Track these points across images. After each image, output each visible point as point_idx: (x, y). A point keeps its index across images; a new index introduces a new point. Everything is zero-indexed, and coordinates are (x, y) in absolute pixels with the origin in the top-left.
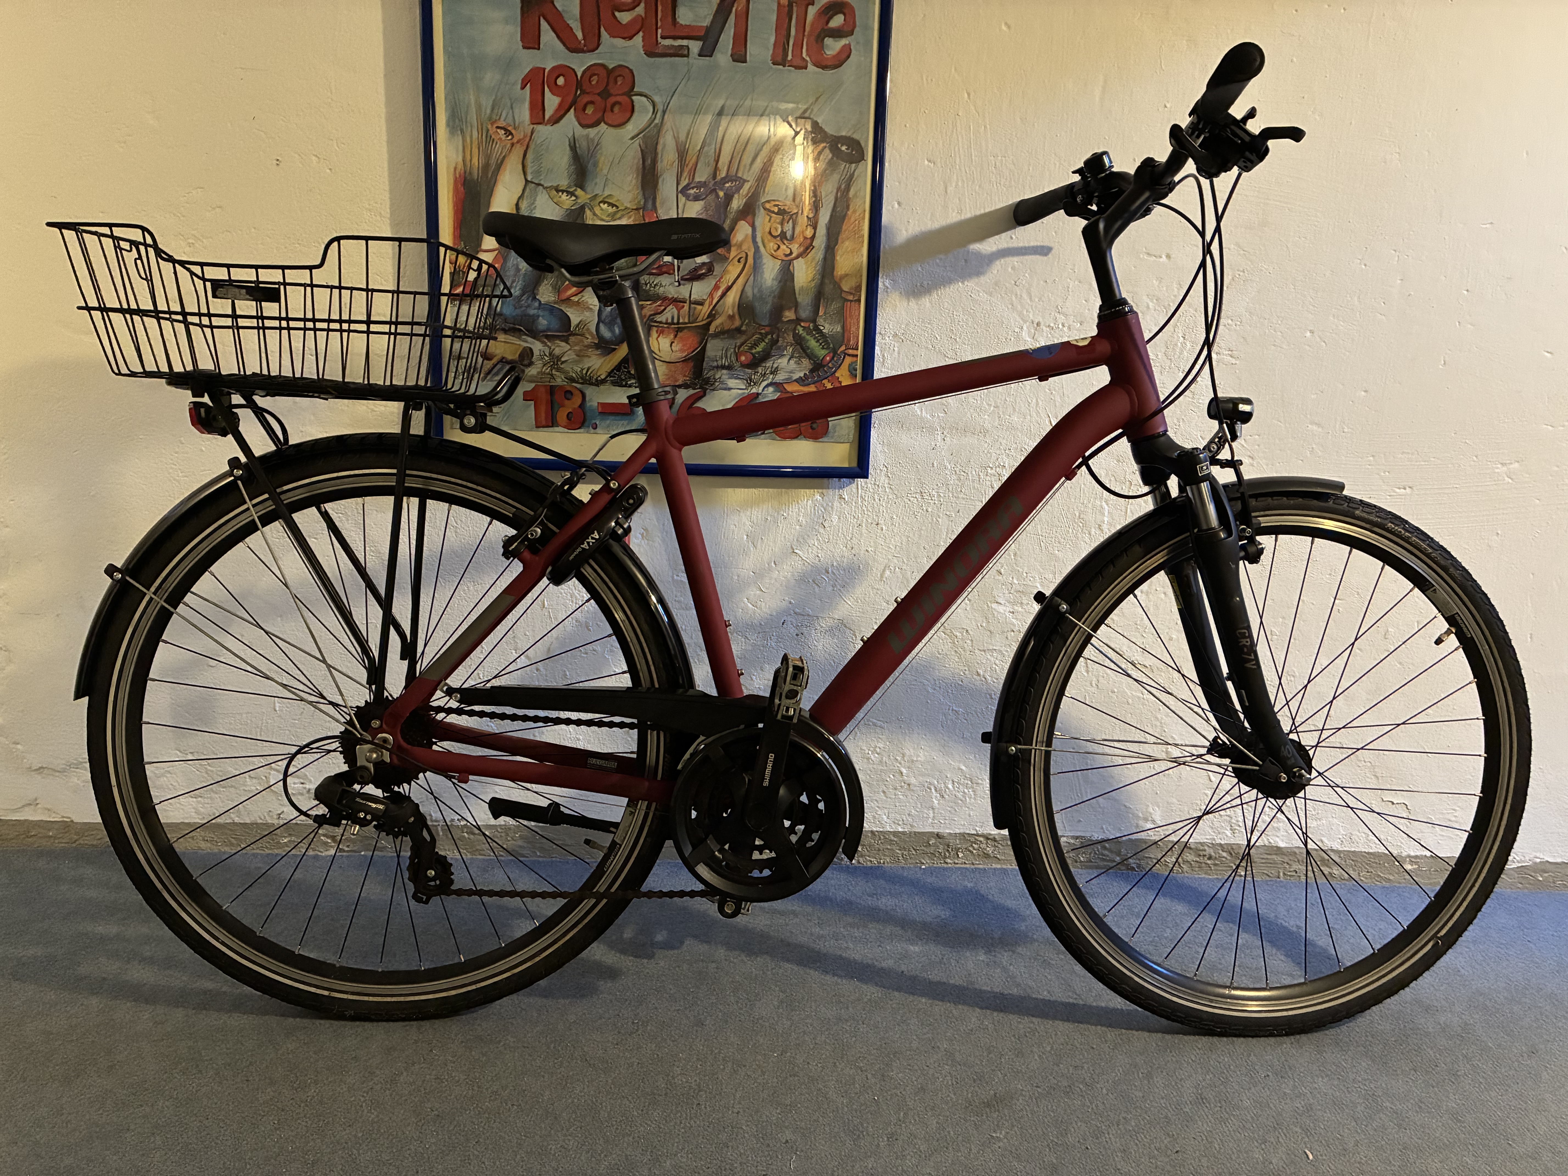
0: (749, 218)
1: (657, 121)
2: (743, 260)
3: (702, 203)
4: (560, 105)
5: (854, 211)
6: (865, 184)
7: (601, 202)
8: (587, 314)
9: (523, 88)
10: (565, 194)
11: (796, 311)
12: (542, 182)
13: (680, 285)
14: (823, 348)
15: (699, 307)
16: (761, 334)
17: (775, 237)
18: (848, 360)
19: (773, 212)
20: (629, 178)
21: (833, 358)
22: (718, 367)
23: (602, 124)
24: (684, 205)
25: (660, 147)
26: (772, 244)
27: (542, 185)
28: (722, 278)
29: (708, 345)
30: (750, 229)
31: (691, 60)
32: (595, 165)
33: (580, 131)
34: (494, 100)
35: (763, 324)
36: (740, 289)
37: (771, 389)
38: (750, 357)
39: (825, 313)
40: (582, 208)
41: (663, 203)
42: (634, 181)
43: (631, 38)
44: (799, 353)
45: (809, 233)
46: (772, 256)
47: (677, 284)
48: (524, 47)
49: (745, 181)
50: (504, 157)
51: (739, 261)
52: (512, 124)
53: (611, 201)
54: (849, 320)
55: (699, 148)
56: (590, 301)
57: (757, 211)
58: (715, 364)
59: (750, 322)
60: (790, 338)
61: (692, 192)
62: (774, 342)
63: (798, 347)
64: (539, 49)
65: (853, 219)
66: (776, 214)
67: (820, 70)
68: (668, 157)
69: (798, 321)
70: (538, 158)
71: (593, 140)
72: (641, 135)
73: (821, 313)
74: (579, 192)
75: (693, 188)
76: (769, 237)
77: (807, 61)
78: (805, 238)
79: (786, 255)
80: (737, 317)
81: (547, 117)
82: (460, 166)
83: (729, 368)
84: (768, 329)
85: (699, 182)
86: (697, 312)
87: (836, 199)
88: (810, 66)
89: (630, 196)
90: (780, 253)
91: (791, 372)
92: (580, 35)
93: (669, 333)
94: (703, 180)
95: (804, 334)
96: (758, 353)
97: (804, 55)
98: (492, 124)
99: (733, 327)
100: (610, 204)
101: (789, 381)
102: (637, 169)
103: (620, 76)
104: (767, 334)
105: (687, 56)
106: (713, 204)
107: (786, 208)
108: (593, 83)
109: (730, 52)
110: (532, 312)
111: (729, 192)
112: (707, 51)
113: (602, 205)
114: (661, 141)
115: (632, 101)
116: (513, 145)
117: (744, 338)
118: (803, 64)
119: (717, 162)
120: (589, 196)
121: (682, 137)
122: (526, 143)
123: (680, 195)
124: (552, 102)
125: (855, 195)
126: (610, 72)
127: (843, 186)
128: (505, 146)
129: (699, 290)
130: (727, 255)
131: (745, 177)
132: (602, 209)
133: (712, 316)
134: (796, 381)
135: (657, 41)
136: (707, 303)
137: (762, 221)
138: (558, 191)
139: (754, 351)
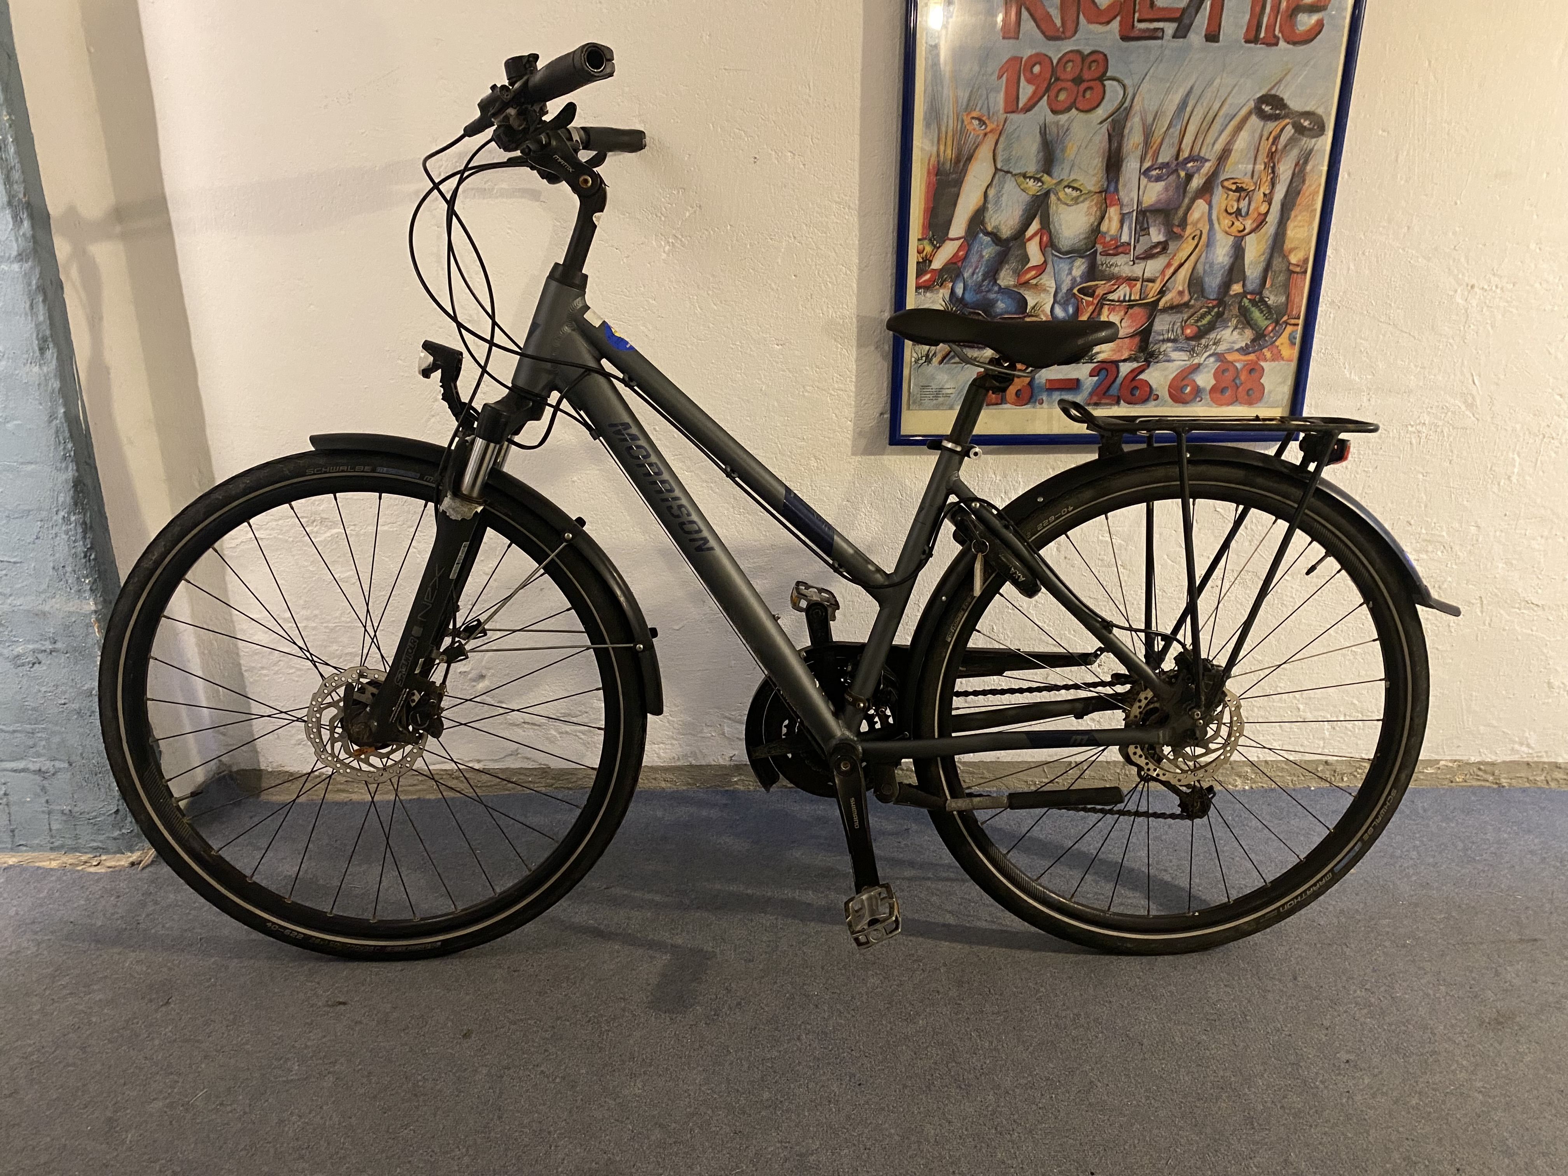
0: (1207, 196)
1: (1126, 105)
2: (1197, 239)
3: (1163, 183)
4: (1034, 93)
5: (1310, 186)
6: (1324, 158)
7: (1065, 187)
8: (1042, 295)
9: (1000, 77)
10: (1032, 180)
11: (1244, 286)
12: (1011, 170)
13: (1134, 264)
14: (1266, 319)
15: (1151, 284)
16: (1208, 307)
17: (1231, 214)
18: (1289, 329)
19: (1231, 190)
20: (1096, 161)
21: (1274, 328)
22: (1163, 341)
23: (1074, 110)
24: (1146, 187)
25: (1126, 131)
26: (1227, 221)
27: (1011, 173)
28: (1175, 255)
29: (1157, 320)
30: (1207, 207)
31: (1164, 42)
32: (1063, 150)
33: (1051, 117)
34: (972, 91)
35: (1212, 297)
36: (1193, 265)
37: (1212, 359)
38: (1195, 329)
39: (1272, 286)
40: (1047, 194)
41: (1124, 186)
42: (1100, 165)
43: (1108, 23)
44: (1243, 324)
45: (1263, 209)
46: (1227, 233)
47: (1132, 263)
48: (1004, 38)
49: (1207, 160)
50: (977, 147)
51: (1193, 238)
52: (986, 114)
53: (1075, 185)
54: (1293, 291)
55: (1165, 129)
56: (1048, 283)
57: (1215, 190)
58: (1161, 338)
59: (1198, 297)
60: (1236, 311)
61: (1154, 173)
62: (1219, 315)
63: (1242, 319)
64: (1017, 38)
65: (1307, 194)
66: (1234, 191)
67: (1291, 46)
68: (1133, 139)
69: (1244, 294)
70: (1009, 146)
71: (1063, 126)
72: (1110, 120)
73: (1268, 285)
74: (1046, 178)
75: (1156, 169)
76: (1225, 214)
77: (1278, 39)
78: (1260, 214)
79: (1240, 232)
80: (1186, 292)
81: (1021, 105)
82: (933, 159)
83: (1174, 341)
84: (1215, 303)
85: (1162, 163)
86: (1148, 289)
87: (1293, 174)
88: (1282, 43)
89: (1094, 180)
90: (1234, 230)
91: (1234, 343)
92: (1058, 23)
93: (1120, 311)
94: (1166, 160)
95: (1250, 306)
96: (1204, 325)
97: (1277, 32)
98: (967, 115)
99: (1182, 302)
100: (1074, 188)
101: (1230, 350)
102: (1104, 152)
103: (1094, 61)
104: (1214, 307)
105: (1162, 38)
106: (1174, 185)
107: (1244, 186)
108: (1069, 69)
109: (1203, 34)
110: (992, 296)
111: (1190, 171)
112: (1182, 33)
113: (1066, 189)
114: (1129, 125)
115: (1104, 86)
116: (985, 134)
117: (1192, 311)
118: (1274, 41)
119: (1181, 143)
120: (1054, 181)
121: (1150, 119)
122: (998, 132)
123: (1142, 177)
124: (1026, 91)
125: (1312, 170)
126: (1084, 58)
127: (1301, 162)
128: (978, 136)
129: (1152, 267)
130: (1182, 233)
131: (1207, 157)
132: (1066, 194)
133: (1162, 292)
134: (1237, 350)
135: (1133, 25)
136: (1158, 281)
137: (1220, 197)
138: (1025, 176)
139: (1199, 324)
